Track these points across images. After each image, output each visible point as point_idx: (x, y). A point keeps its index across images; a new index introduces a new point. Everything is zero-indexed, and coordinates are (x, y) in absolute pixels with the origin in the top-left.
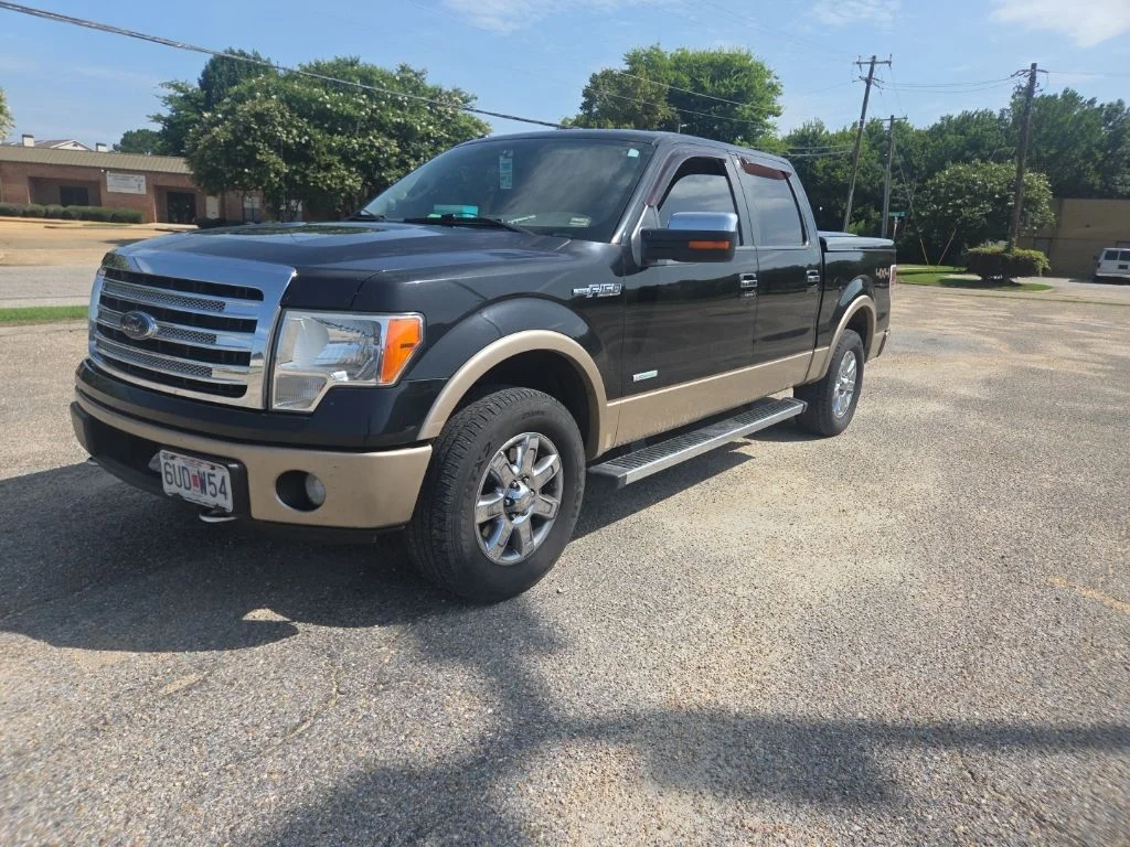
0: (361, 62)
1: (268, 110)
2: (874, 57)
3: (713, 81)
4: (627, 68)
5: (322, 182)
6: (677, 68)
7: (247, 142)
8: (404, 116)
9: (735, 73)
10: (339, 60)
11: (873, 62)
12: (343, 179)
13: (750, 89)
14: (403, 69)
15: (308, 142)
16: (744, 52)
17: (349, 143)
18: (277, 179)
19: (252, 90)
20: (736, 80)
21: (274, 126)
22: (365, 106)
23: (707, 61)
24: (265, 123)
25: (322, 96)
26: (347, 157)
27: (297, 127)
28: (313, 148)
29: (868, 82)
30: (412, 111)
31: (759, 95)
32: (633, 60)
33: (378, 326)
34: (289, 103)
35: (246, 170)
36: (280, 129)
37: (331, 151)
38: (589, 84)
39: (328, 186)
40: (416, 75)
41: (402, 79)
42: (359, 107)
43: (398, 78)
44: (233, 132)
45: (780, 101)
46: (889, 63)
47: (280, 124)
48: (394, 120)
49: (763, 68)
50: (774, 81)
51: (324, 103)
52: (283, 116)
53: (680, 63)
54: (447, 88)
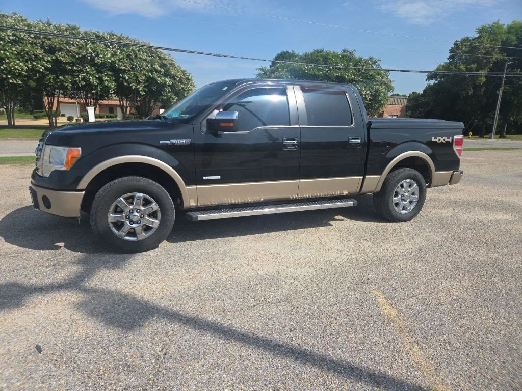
0: (324, 51)
4: (477, 35)
6: (509, 32)
8: (341, 73)
10: (315, 51)
14: (344, 51)
22: (323, 70)
25: (305, 67)
30: (345, 70)
32: (482, 31)
38: (453, 46)
40: (350, 53)
41: (343, 56)
42: (320, 70)
43: (340, 56)
48: (336, 75)
53: (512, 29)
54: (365, 57)
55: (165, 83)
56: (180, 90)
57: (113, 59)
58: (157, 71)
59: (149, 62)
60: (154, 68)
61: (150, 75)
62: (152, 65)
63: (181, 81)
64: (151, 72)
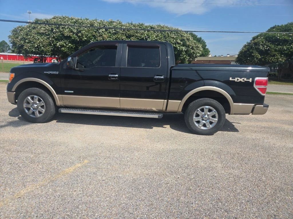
5: (271, 60)
7: (250, 51)
12: (278, 59)
15: (269, 49)
17: (283, 48)
18: (257, 60)
21: (259, 46)
24: (257, 45)
25: (278, 35)
26: (281, 52)
27: (267, 45)
28: (270, 51)
34: (266, 39)
35: (248, 58)
37: (276, 51)
39: (272, 61)
47: (262, 45)
51: (277, 37)
52: (263, 42)
55: (182, 50)
56: (191, 53)
57: (156, 38)
58: (178, 43)
59: (175, 39)
60: (177, 42)
61: (174, 45)
62: (176, 40)
63: (192, 48)
64: (175, 44)
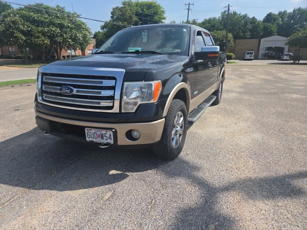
0: (44, 5)
1: (16, 20)
2: (189, 3)
3: (147, 10)
4: (123, 6)
5: (37, 42)
6: (137, 6)
7: (10, 30)
8: (60, 21)
9: (153, 7)
10: (37, 4)
11: (189, 5)
12: (43, 41)
13: (157, 12)
14: (58, 6)
15: (31, 30)
16: (154, 2)
17: (44, 30)
18: (22, 42)
19: (9, 14)
20: (153, 9)
21: (19, 25)
22: (47, 18)
23: (144, 4)
24: (16, 24)
25: (33, 15)
26: (44, 34)
27: (26, 25)
28: (33, 32)
29: (188, 10)
30: (62, 19)
31: (160, 13)
32: (124, 4)
33: (151, 85)
34: (22, 17)
35: (11, 39)
36: (21, 26)
37: (38, 32)
38: (112, 11)
39: (39, 43)
40: (62, 8)
41: (58, 10)
42: (45, 18)
43: (56, 9)
44: (5, 27)
45: (165, 15)
46: (193, 4)
47: (21, 24)
48: (57, 22)
49: (160, 6)
50: (163, 10)
51: (34, 17)
52: (21, 22)
53: (137, 4)
54: (72, 12)
